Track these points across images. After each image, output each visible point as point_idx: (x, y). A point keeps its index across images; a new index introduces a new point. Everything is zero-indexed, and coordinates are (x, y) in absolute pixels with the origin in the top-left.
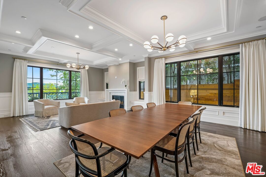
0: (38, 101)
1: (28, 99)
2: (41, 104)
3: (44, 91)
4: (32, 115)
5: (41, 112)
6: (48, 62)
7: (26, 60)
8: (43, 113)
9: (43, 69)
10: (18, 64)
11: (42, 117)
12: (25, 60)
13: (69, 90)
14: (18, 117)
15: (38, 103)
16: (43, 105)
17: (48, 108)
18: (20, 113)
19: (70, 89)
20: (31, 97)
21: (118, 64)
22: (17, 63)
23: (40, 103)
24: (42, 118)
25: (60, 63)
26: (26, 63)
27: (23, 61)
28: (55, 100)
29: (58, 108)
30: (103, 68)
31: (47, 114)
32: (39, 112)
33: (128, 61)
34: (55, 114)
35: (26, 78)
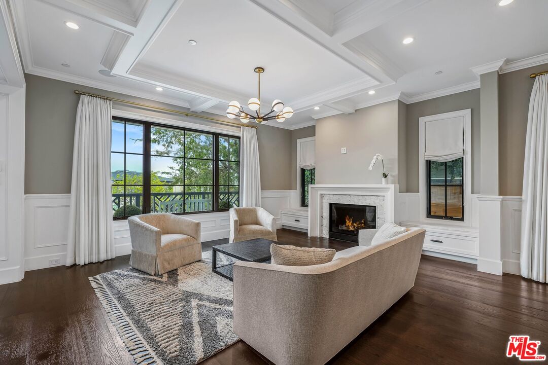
0: (140, 218)
1: (114, 212)
2: (152, 231)
3: (154, 190)
4: (122, 261)
5: (152, 257)
6: (164, 107)
7: (110, 100)
8: (158, 261)
9: (150, 127)
10: (87, 110)
11: (153, 274)
12: (107, 99)
13: (213, 185)
14: (87, 266)
15: (143, 227)
16: (158, 235)
17: (170, 243)
18: (90, 254)
19: (216, 185)
20: (118, 205)
21: (352, 111)
22: (86, 106)
23: (147, 229)
24: (155, 278)
25: (192, 112)
26: (108, 110)
27: (102, 101)
28: (178, 214)
29: (195, 242)
30: (292, 128)
31: (169, 264)
32: (145, 255)
33: (396, 97)
34: (187, 262)
35: (109, 152)
